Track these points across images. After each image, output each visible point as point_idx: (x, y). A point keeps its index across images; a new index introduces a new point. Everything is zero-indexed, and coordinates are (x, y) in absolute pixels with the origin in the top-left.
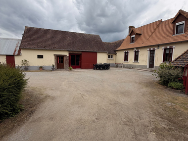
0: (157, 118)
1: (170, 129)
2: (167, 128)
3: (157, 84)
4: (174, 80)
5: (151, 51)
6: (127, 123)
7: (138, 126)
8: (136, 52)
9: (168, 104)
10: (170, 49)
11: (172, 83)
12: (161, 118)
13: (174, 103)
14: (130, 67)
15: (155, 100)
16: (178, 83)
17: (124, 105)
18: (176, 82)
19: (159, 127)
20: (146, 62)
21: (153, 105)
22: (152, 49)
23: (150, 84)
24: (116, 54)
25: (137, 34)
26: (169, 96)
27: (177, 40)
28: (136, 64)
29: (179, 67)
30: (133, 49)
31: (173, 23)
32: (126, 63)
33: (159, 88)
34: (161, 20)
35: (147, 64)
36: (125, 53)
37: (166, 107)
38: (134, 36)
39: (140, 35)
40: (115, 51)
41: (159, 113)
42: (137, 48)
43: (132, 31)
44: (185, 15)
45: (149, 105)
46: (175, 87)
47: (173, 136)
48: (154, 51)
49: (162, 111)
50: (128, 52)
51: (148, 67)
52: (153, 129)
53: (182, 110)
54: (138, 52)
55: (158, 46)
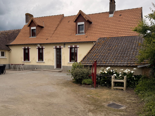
0: (87, 105)
1: (97, 108)
2: (95, 108)
3: (72, 83)
4: (86, 77)
5: (57, 49)
6: (71, 113)
7: (79, 112)
8: (39, 49)
9: (88, 96)
10: (75, 48)
11: (85, 80)
12: (89, 104)
13: (91, 95)
14: (33, 68)
15: (79, 95)
16: (89, 79)
17: (58, 103)
18: (87, 78)
19: (91, 109)
20: (53, 61)
21: (80, 99)
22: (58, 47)
23: (66, 84)
24: (9, 50)
25: (39, 26)
26: (86, 90)
27: (80, 39)
28: (41, 64)
29: (87, 66)
30: (35, 45)
31: (75, 22)
32: (27, 63)
33: (76, 86)
34: (63, 15)
35: (54, 64)
36: (25, 49)
37: (88, 98)
38: (34, 28)
39: (42, 27)
40: (7, 46)
41: (86, 102)
42: (41, 44)
43: (32, 21)
44: (84, 17)
45: (77, 99)
46: (88, 83)
47: (100, 111)
48: (60, 49)
49: (87, 101)
50: (28, 49)
51: (55, 67)
52: (89, 111)
53: (97, 97)
54: (42, 49)
55: (65, 44)
